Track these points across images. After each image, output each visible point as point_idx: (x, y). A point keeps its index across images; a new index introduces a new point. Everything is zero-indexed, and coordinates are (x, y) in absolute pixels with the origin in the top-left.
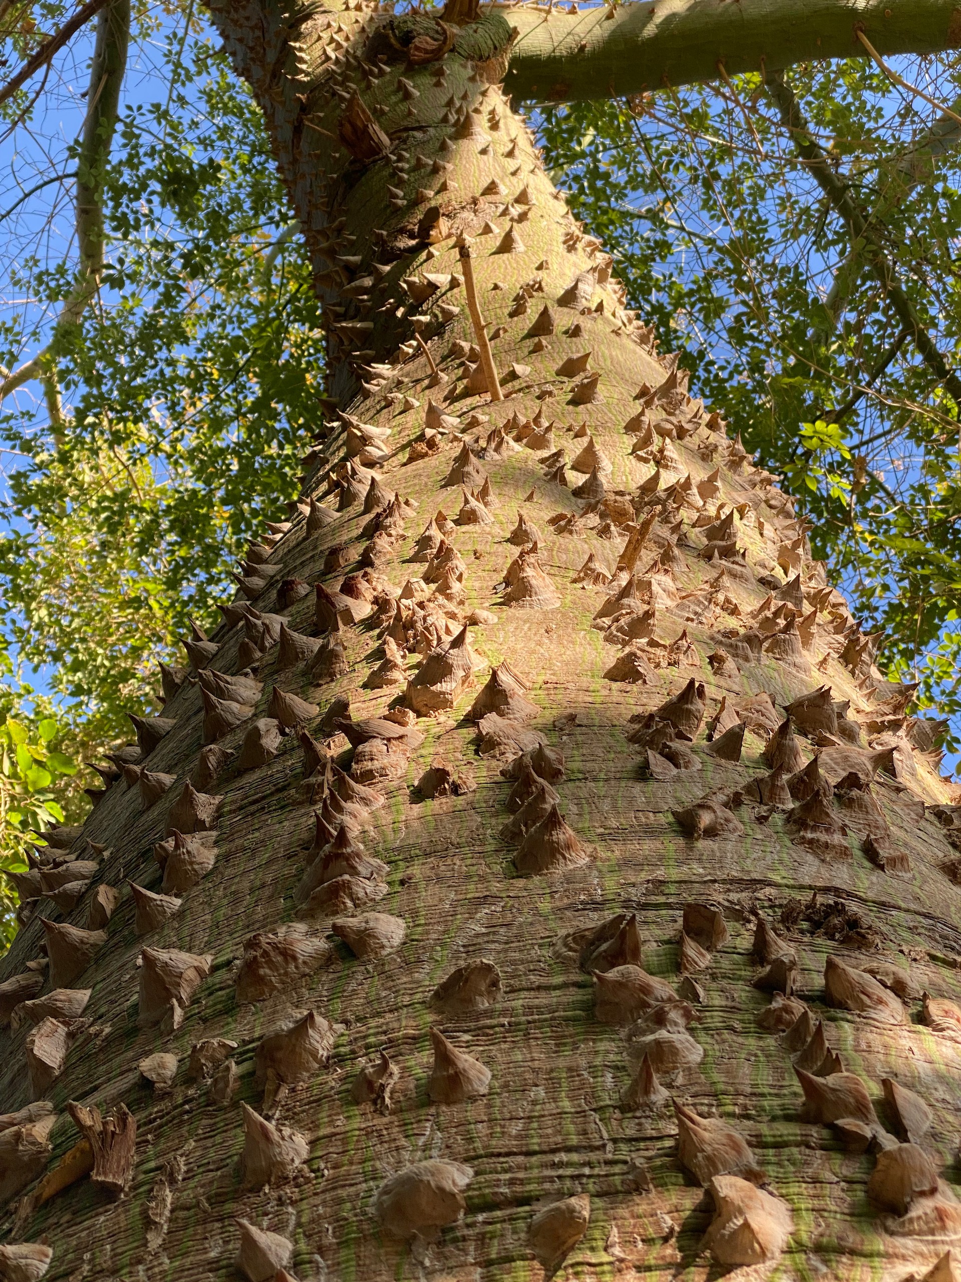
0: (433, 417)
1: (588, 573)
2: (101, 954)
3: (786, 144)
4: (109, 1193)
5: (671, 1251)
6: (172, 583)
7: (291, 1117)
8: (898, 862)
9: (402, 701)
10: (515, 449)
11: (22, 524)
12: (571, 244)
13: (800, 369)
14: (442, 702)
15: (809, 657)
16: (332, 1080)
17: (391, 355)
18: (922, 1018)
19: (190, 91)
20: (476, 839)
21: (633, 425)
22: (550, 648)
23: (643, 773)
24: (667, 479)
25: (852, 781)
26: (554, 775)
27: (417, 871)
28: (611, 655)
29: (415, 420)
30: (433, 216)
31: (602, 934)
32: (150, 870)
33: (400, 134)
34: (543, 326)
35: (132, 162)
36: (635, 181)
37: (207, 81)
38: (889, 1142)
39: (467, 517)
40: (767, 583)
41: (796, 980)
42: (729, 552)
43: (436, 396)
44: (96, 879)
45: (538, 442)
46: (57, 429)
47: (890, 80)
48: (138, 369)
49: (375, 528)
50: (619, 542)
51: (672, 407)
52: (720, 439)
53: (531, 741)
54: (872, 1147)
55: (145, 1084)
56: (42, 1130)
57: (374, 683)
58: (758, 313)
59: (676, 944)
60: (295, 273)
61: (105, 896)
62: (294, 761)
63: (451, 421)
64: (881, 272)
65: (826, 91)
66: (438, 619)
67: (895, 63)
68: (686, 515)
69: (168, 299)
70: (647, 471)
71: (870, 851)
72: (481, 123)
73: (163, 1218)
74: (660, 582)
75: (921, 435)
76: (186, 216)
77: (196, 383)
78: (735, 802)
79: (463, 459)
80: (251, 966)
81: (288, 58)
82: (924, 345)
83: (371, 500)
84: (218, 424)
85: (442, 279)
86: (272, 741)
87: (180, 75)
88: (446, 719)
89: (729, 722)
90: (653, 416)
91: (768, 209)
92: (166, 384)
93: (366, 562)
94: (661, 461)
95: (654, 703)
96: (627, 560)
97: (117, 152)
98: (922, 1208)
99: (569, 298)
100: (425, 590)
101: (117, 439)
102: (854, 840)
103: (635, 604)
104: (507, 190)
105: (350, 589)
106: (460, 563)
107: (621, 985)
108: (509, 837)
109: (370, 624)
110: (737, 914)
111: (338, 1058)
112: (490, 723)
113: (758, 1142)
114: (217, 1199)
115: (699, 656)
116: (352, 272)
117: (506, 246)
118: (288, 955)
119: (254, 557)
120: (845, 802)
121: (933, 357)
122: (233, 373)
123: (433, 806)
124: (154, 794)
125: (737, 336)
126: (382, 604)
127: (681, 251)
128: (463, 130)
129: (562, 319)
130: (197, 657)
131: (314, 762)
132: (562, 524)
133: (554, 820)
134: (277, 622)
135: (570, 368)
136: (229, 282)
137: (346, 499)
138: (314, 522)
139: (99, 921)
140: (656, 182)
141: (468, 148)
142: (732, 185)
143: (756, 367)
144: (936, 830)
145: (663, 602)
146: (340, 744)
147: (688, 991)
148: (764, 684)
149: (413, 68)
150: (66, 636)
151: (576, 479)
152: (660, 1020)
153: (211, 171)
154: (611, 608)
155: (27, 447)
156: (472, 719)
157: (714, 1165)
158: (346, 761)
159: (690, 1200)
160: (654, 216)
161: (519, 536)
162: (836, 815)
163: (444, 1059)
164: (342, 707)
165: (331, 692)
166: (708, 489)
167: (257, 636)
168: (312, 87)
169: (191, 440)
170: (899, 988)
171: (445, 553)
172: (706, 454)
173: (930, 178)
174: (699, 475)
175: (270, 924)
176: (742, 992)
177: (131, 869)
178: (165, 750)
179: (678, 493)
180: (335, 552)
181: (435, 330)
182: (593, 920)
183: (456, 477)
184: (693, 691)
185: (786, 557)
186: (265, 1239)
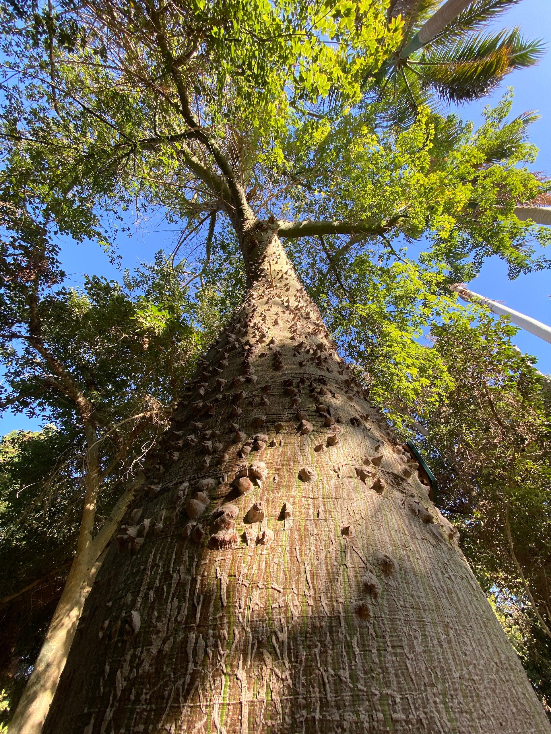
0: (264, 292)
1: (287, 321)
2: (210, 377)
3: (321, 247)
4: (211, 416)
5: (295, 431)
6: (220, 312)
7: (239, 406)
8: (332, 371)
9: (257, 341)
10: (276, 299)
11: (196, 301)
12: (287, 263)
13: (320, 285)
14: (264, 341)
15: (320, 336)
16: (246, 402)
17: (258, 281)
18: (334, 397)
19: (225, 230)
20: (268, 364)
21: (295, 296)
22: (281, 334)
23: (294, 355)
24: (300, 305)
25: (326, 358)
26: (281, 355)
27: (259, 368)
28: (290, 335)
29: (261, 292)
30: (265, 257)
31: (288, 381)
32: (217, 365)
33: (260, 242)
34: (282, 277)
35: (216, 242)
36: (297, 251)
37: (229, 229)
38: (328, 416)
39: (269, 310)
40: (315, 323)
41: (316, 390)
42: (309, 318)
43: (264, 288)
44: (209, 365)
45: (280, 298)
46: (202, 286)
47: (339, 238)
48: (215, 277)
49: (254, 311)
50: (292, 316)
51: (301, 293)
52: (308, 298)
53: (278, 349)
54: (326, 417)
55: (217, 399)
56: (201, 404)
57: (253, 337)
58: (314, 276)
59: (298, 384)
60: (241, 262)
61: (211, 368)
62: (241, 349)
63: (266, 293)
64: (335, 270)
65: (328, 239)
66: (264, 328)
67: (340, 235)
68: (303, 311)
69: (221, 266)
70: (297, 303)
71: (328, 369)
72: (273, 241)
73: (219, 420)
74: (298, 323)
75: (338, 297)
76: (224, 252)
77: (225, 280)
78: (308, 361)
79: (268, 300)
80: (233, 383)
81: (242, 227)
82: (340, 283)
83: (254, 306)
84: (228, 287)
85: (266, 268)
86: (237, 346)
87: (224, 228)
88: (264, 344)
89: (308, 348)
90: (298, 294)
91: (317, 258)
92: (220, 279)
93: (252, 316)
94: (299, 302)
95: (297, 344)
96: (293, 319)
97: (213, 240)
98: (332, 426)
99: (286, 273)
100: (262, 322)
101: (212, 288)
102: (325, 368)
103: (295, 327)
104: (277, 253)
105: (250, 321)
106: (267, 318)
107: (290, 390)
108: (274, 365)
109: (253, 327)
110: (308, 379)
111: (246, 398)
112: (271, 346)
113: (309, 415)
114: (228, 418)
115: (304, 336)
116: (251, 265)
117: (276, 263)
118: (239, 381)
119: (234, 313)
120: (325, 361)
121: (341, 285)
122: (231, 279)
123: (262, 359)
124: (218, 352)
125: (311, 279)
126: (255, 324)
127: (303, 264)
128: (270, 242)
129: (285, 276)
130: (225, 329)
131: (244, 350)
132: (283, 312)
133: (281, 363)
134: (238, 325)
135: (286, 285)
136: (231, 263)
137: (250, 305)
138: (244, 308)
139: (209, 372)
140: (300, 252)
141: (271, 245)
142: (312, 253)
143: (314, 284)
144: (338, 366)
145: (299, 327)
146: (247, 347)
147: (300, 391)
148: (313, 341)
149: (263, 231)
150: (203, 319)
151: (286, 304)
152: (295, 395)
153: (228, 245)
154: (291, 327)
155: (198, 288)
156: (269, 345)
157: (302, 418)
158: (249, 350)
159: (298, 423)
160: (299, 257)
161: (277, 314)
162: (323, 363)
163: (263, 399)
164: (248, 341)
165: (247, 338)
166: (306, 307)
167: (235, 327)
168: (246, 232)
169: (224, 289)
170: (331, 392)
171: (265, 316)
172: (306, 301)
173: (343, 255)
174: (305, 305)
175: (236, 376)
176: (308, 391)
177: (215, 364)
178: (220, 345)
179: (302, 307)
180: (248, 314)
181: (264, 276)
182: (286, 379)
183: (267, 303)
184: (303, 343)
185: (318, 319)
186: (235, 425)
